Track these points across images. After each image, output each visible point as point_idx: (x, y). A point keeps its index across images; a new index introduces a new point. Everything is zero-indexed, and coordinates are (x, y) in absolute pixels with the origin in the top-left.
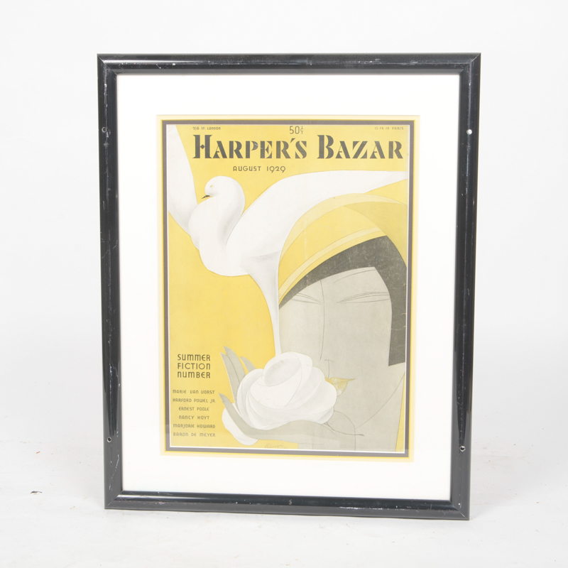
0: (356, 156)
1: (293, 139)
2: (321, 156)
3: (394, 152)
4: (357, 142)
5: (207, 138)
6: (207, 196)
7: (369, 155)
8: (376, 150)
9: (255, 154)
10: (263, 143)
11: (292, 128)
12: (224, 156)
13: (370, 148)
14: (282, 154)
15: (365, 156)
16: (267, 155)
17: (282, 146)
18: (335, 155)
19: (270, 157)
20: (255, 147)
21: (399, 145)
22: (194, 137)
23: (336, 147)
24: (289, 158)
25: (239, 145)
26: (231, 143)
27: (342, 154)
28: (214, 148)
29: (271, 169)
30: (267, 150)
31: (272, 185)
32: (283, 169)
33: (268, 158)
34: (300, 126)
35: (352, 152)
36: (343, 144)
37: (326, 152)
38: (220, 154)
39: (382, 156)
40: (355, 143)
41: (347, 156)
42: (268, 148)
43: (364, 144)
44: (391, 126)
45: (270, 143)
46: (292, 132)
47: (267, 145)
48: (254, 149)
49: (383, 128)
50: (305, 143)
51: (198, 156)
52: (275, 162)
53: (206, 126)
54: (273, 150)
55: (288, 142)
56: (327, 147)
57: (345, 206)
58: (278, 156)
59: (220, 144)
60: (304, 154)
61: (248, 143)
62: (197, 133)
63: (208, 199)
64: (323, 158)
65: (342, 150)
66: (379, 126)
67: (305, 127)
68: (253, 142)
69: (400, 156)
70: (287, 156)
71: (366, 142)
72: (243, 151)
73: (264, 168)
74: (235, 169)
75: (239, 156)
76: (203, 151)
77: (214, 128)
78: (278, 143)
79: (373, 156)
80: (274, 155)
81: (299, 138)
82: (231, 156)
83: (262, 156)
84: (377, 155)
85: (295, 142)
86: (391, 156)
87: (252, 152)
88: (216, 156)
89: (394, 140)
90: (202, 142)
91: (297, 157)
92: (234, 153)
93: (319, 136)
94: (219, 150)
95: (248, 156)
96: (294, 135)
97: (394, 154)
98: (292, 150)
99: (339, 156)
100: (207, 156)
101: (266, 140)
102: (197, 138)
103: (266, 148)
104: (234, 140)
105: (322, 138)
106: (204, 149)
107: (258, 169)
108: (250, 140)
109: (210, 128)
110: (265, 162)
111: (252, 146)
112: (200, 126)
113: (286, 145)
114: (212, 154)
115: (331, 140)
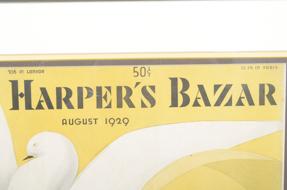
0: (218, 104)
1: (137, 84)
2: (174, 103)
3: (266, 98)
4: (219, 86)
5: (28, 84)
6: (30, 157)
7: (235, 101)
8: (243, 95)
9: (90, 103)
10: (99, 89)
11: (136, 70)
12: (50, 107)
13: (236, 93)
14: (124, 103)
15: (229, 103)
16: (105, 104)
17: (124, 93)
18: (192, 102)
19: (109, 106)
20: (90, 95)
21: (272, 89)
22: (11, 83)
23: (193, 93)
24: (134, 107)
25: (69, 92)
26: (59, 90)
27: (201, 102)
28: (36, 97)
29: (111, 122)
30: (105, 97)
31: (112, 141)
32: (126, 121)
33: (107, 107)
34: (147, 67)
35: (213, 98)
36: (201, 88)
37: (180, 99)
38: (44, 104)
39: (251, 103)
40: (216, 87)
41: (207, 103)
42: (106, 95)
43: (228, 88)
44: (261, 65)
45: (109, 88)
46: (136, 74)
47: (104, 91)
48: (87, 97)
49: (251, 68)
50: (153, 88)
51: (16, 106)
52: (115, 112)
53: (25, 69)
54: (113, 97)
55: (132, 87)
56: (181, 92)
57: (205, 165)
58: (120, 105)
59: (44, 91)
60: (153, 102)
61: (80, 90)
62: (14, 78)
63: (31, 161)
64: (177, 106)
65: (200, 95)
66: (246, 65)
67: (153, 68)
68: (86, 88)
69: (273, 102)
70: (131, 105)
71: (231, 85)
72: (74, 100)
73: (101, 121)
74: (64, 122)
75: (70, 106)
76: (22, 101)
77: (37, 72)
78: (119, 89)
79: (240, 103)
80: (114, 104)
81: (146, 82)
82: (59, 107)
83: (99, 105)
84: (245, 101)
85: (140, 87)
86: (262, 103)
87: (85, 101)
88: (40, 107)
89: (265, 82)
90: (21, 89)
91: (143, 105)
92: (63, 103)
93: (170, 78)
94: (42, 99)
95: (81, 106)
96: (139, 79)
97: (266, 100)
98: (137, 97)
99: (196, 104)
100: (28, 106)
101: (103, 85)
102: (15, 84)
103: (103, 95)
104: (62, 85)
105: (174, 81)
106: (24, 97)
107: (94, 121)
108: (83, 85)
109: (31, 72)
110: (103, 114)
111: (85, 93)
112: (18, 69)
113: (130, 92)
114: (34, 104)
115: (186, 84)
